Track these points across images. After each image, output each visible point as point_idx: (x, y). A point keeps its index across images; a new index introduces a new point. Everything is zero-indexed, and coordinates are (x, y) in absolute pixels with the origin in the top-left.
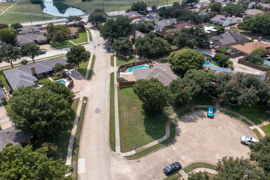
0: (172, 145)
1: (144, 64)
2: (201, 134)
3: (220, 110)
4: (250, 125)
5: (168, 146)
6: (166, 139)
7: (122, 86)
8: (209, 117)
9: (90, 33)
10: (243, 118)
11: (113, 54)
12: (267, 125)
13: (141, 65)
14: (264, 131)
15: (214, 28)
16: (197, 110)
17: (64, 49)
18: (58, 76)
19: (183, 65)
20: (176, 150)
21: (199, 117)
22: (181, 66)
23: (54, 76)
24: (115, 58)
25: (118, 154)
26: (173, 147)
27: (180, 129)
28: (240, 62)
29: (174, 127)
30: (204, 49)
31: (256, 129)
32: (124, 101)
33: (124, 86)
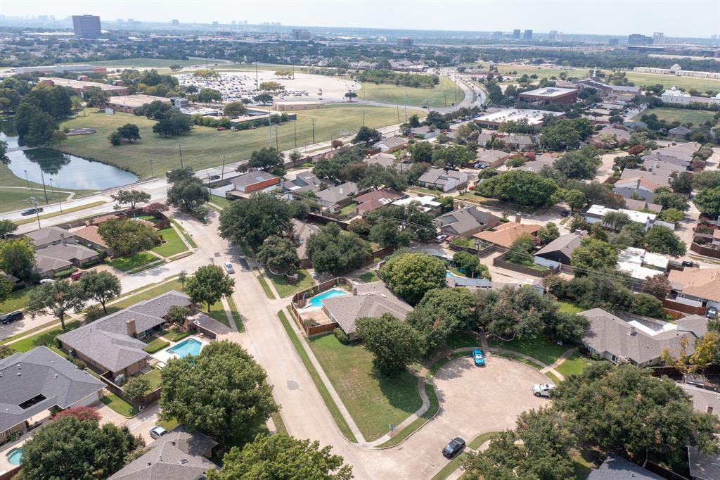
0: (439, 417)
1: (332, 287)
2: (475, 393)
3: (490, 352)
4: (540, 367)
5: (433, 419)
6: (426, 410)
7: (313, 336)
8: (477, 365)
9: (180, 228)
10: (527, 358)
11: (260, 273)
12: (563, 364)
13: (327, 289)
14: (560, 372)
15: (434, 200)
16: (455, 357)
17: (147, 272)
18: (176, 332)
19: (414, 284)
20: (448, 422)
21: (462, 367)
22: (411, 286)
23: (167, 332)
24: (268, 281)
25: (363, 446)
26: (441, 420)
27: (441, 391)
28: (497, 263)
29: (430, 389)
30: (427, 243)
31: (549, 372)
32: (330, 360)
33: (317, 335)
